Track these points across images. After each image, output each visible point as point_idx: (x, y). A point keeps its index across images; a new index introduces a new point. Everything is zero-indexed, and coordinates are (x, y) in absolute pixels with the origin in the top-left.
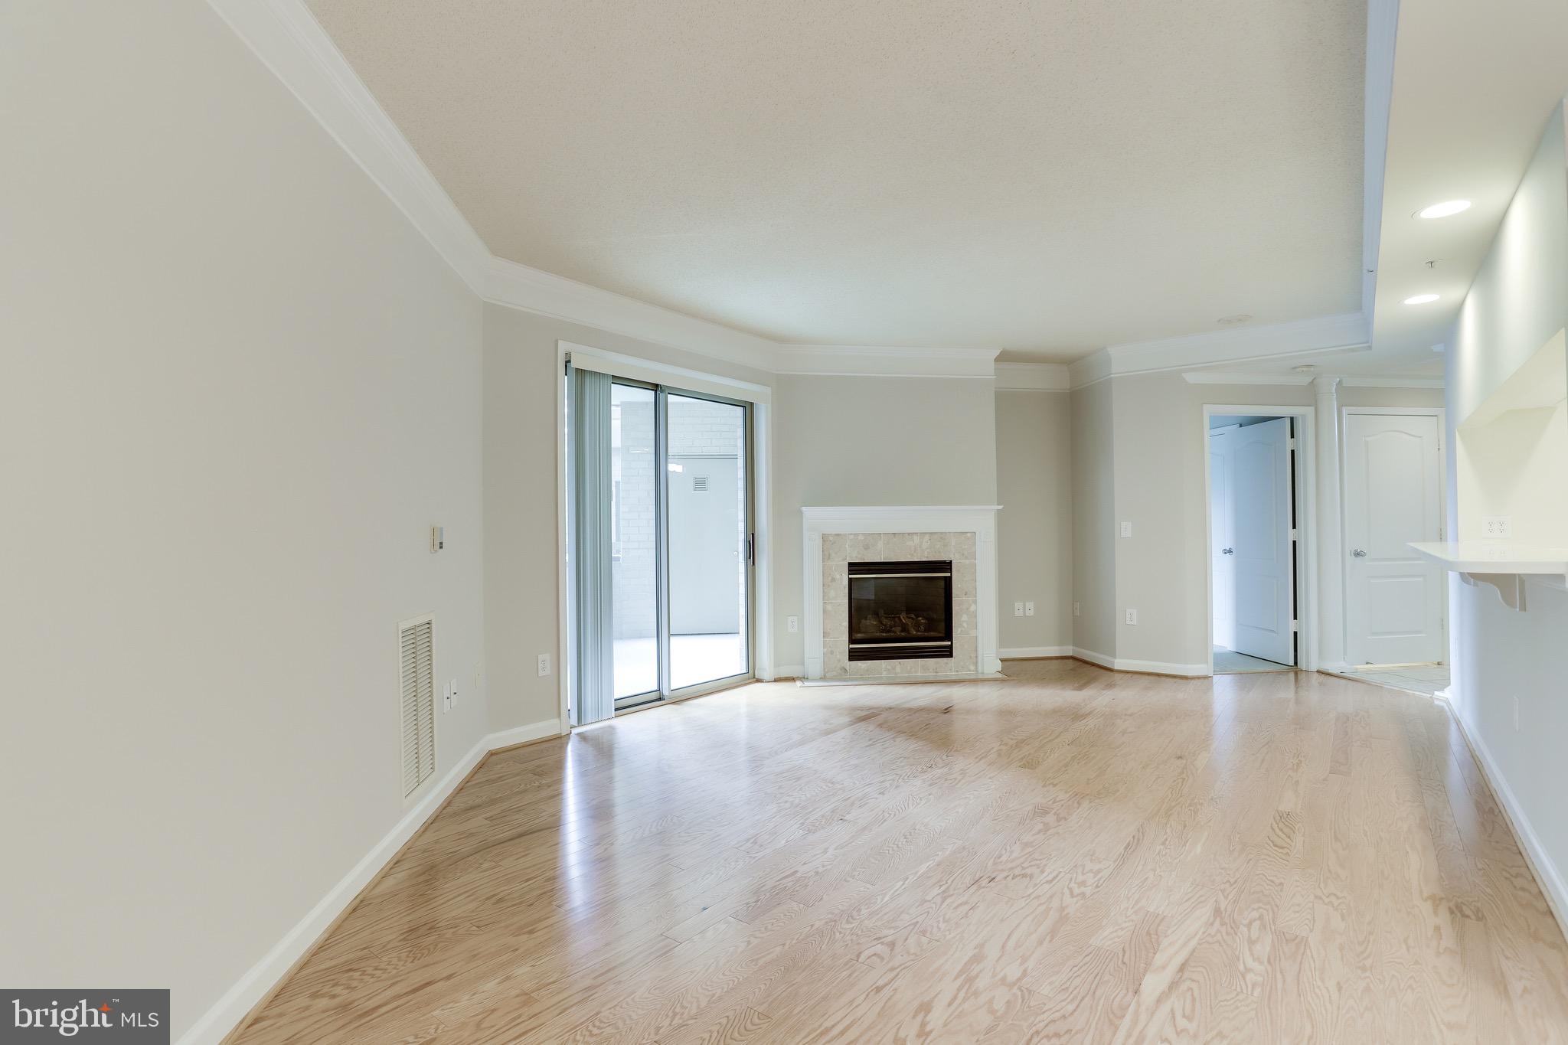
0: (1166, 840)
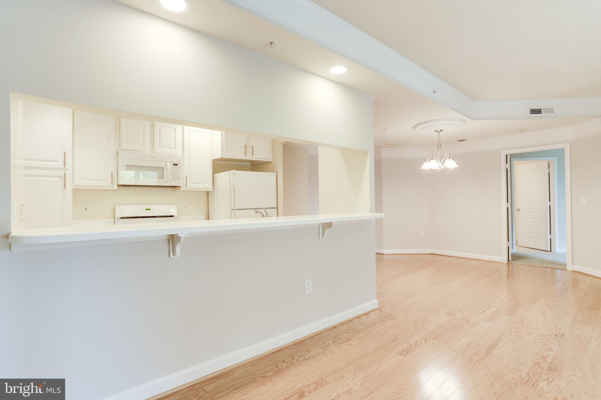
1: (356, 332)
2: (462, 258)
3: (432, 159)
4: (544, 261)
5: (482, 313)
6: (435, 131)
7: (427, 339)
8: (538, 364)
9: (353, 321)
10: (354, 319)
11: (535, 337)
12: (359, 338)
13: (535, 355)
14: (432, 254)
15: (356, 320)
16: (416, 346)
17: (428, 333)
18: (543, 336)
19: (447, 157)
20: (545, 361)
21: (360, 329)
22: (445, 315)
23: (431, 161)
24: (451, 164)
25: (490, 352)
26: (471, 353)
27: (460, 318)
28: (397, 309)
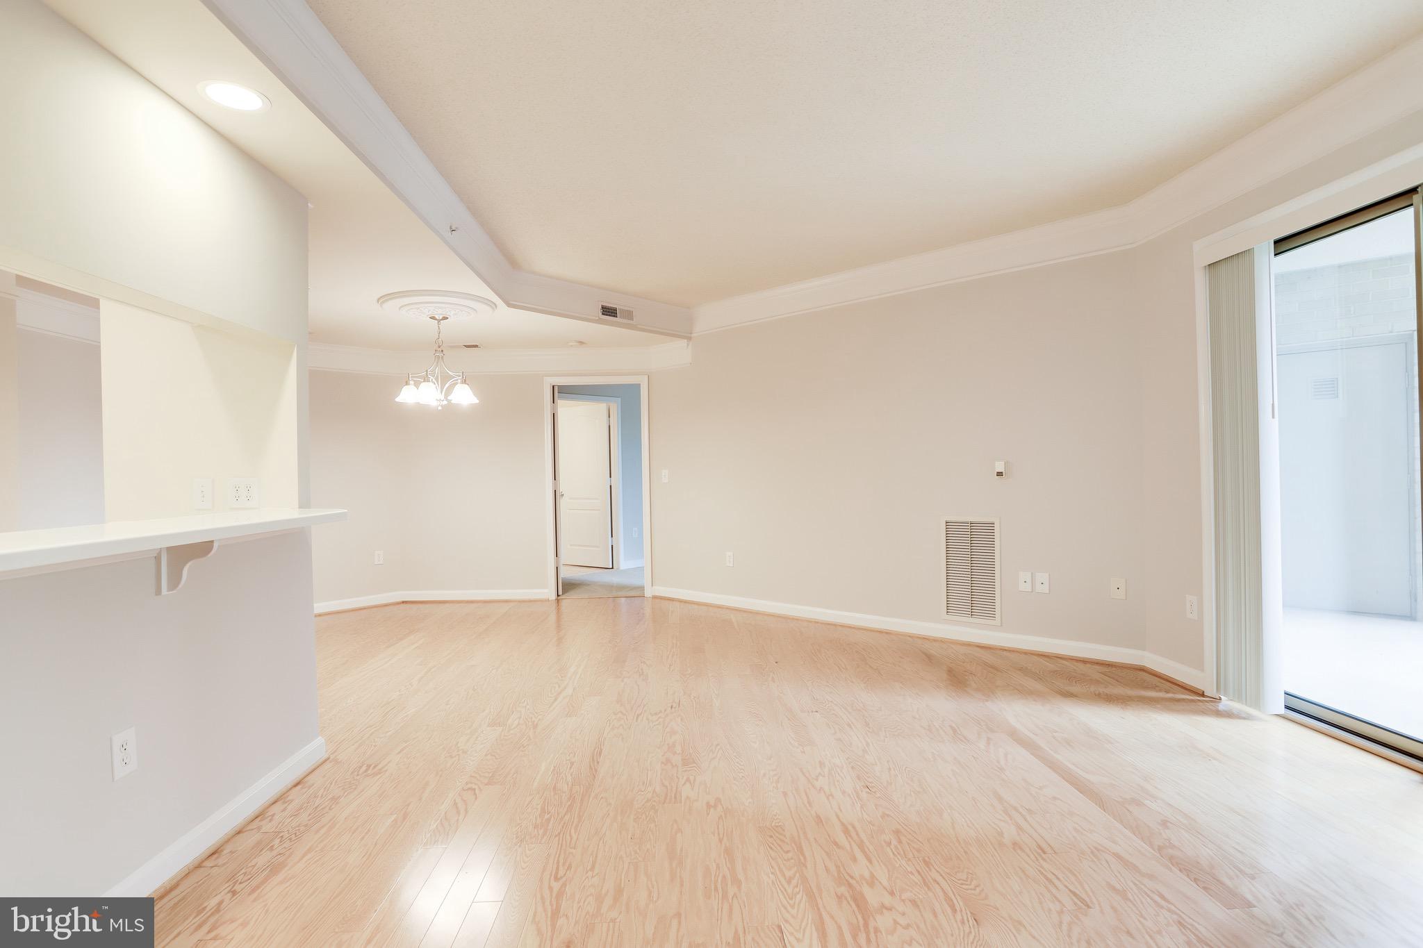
0: (571, 768)
1: (290, 839)
2: (472, 602)
3: (426, 379)
4: (610, 587)
5: (553, 703)
6: (430, 318)
7: (474, 789)
8: (668, 761)
9: (269, 814)
10: (268, 808)
11: (648, 719)
12: (309, 851)
13: (659, 748)
14: (403, 602)
15: (276, 808)
16: (458, 813)
17: (471, 776)
18: (656, 714)
19: (457, 380)
20: (675, 753)
21: (298, 826)
22: (489, 728)
23: (423, 385)
24: (464, 396)
25: (596, 771)
26: (568, 785)
27: (519, 724)
28: (375, 746)
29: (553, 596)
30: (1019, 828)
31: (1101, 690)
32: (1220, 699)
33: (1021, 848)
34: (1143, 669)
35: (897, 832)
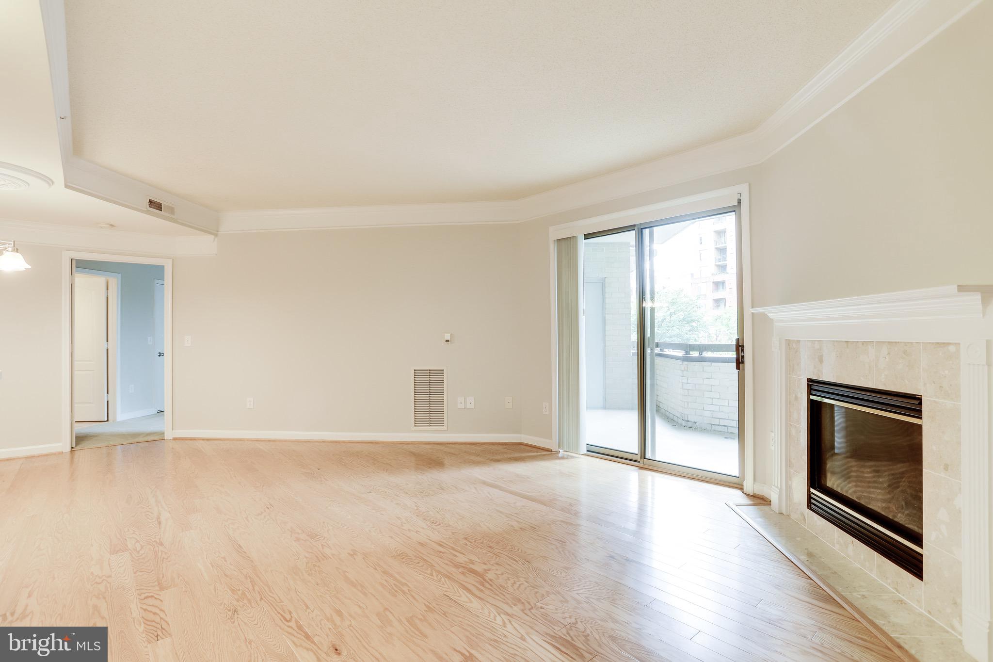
29: (68, 449)
30: (518, 522)
31: (509, 456)
32: (559, 451)
33: (525, 530)
34: (520, 444)
35: (466, 539)
